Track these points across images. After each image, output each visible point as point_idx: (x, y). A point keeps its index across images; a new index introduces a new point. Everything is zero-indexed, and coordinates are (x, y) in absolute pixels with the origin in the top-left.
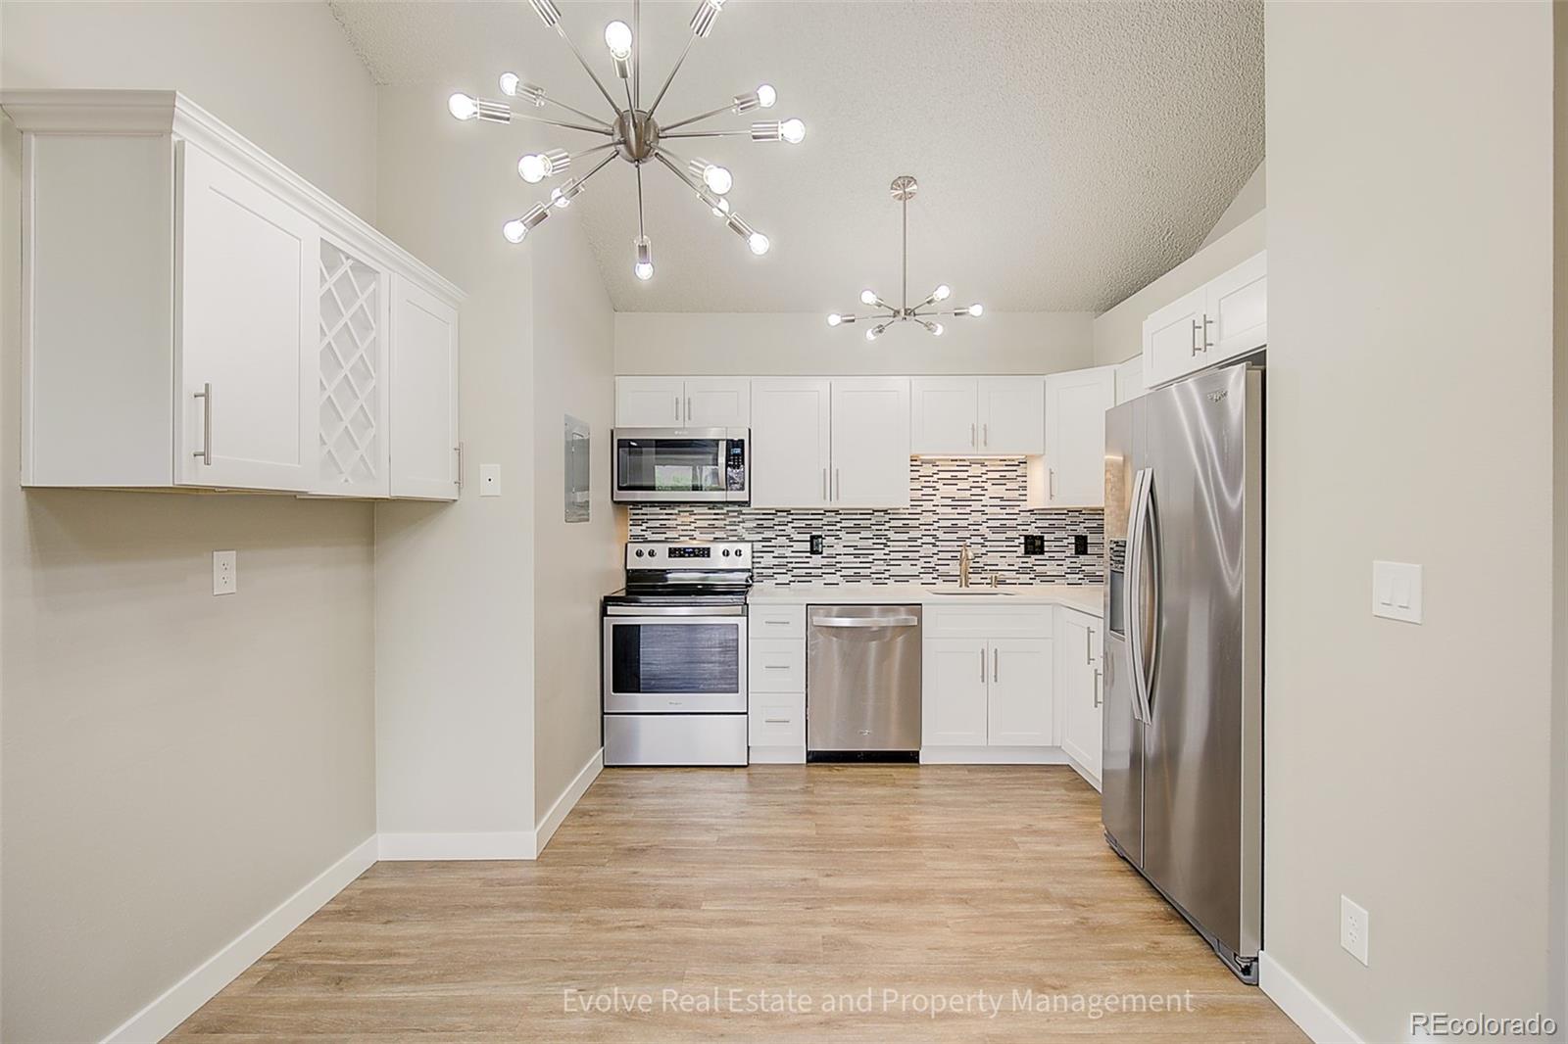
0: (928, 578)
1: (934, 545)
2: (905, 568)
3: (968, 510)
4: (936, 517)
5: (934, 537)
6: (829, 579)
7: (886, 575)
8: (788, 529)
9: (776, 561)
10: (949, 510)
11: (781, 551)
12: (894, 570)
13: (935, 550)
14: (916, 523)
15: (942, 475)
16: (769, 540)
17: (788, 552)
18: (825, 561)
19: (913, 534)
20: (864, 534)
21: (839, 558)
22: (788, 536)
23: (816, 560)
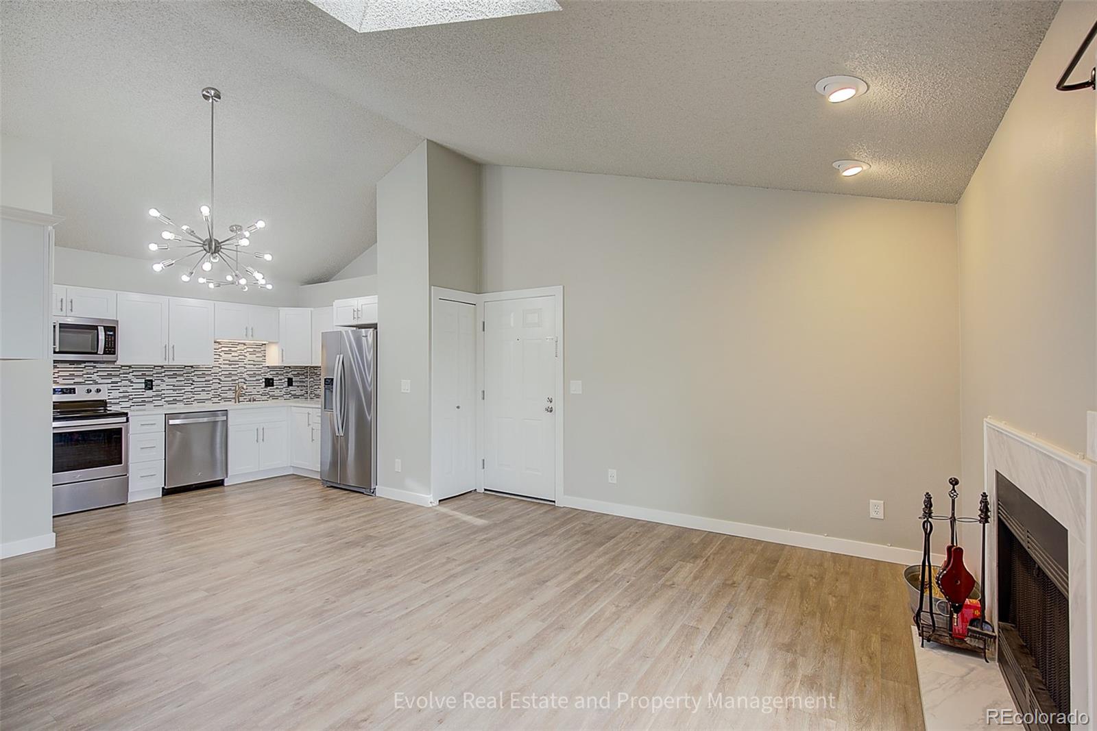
0: (216, 400)
1: (219, 383)
2: (203, 396)
3: (237, 366)
4: (220, 370)
5: (219, 379)
6: (157, 403)
7: (192, 399)
8: (130, 376)
9: (122, 395)
10: (228, 366)
11: (125, 389)
12: (197, 397)
13: (220, 386)
14: (210, 373)
15: (223, 349)
16: (117, 383)
17: (130, 389)
18: (154, 394)
19: (207, 378)
20: (178, 379)
21: (163, 392)
22: (130, 380)
23: (149, 393)
